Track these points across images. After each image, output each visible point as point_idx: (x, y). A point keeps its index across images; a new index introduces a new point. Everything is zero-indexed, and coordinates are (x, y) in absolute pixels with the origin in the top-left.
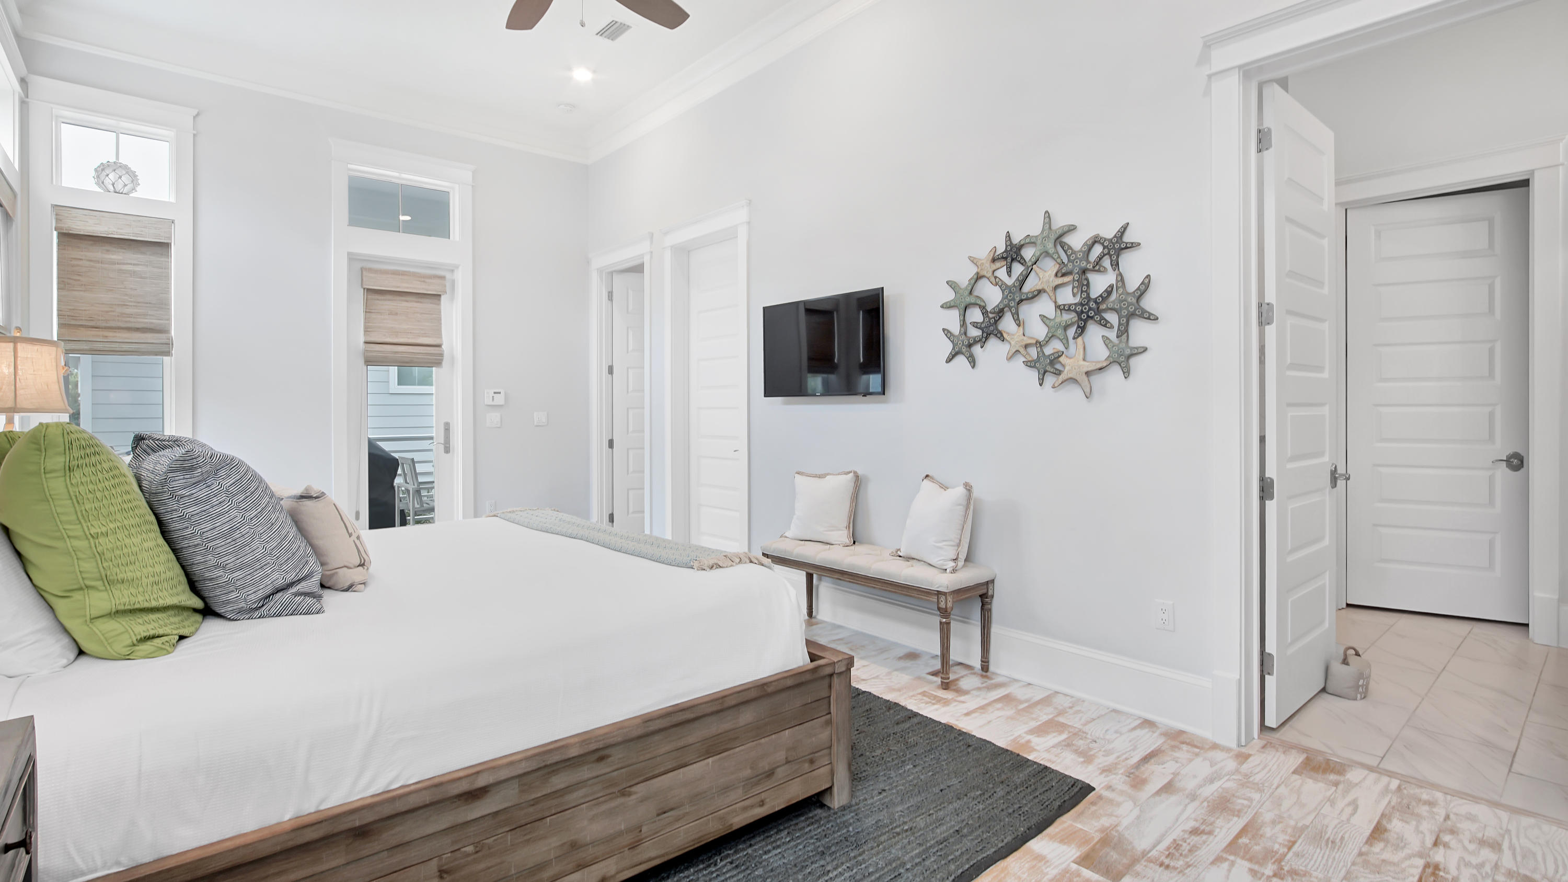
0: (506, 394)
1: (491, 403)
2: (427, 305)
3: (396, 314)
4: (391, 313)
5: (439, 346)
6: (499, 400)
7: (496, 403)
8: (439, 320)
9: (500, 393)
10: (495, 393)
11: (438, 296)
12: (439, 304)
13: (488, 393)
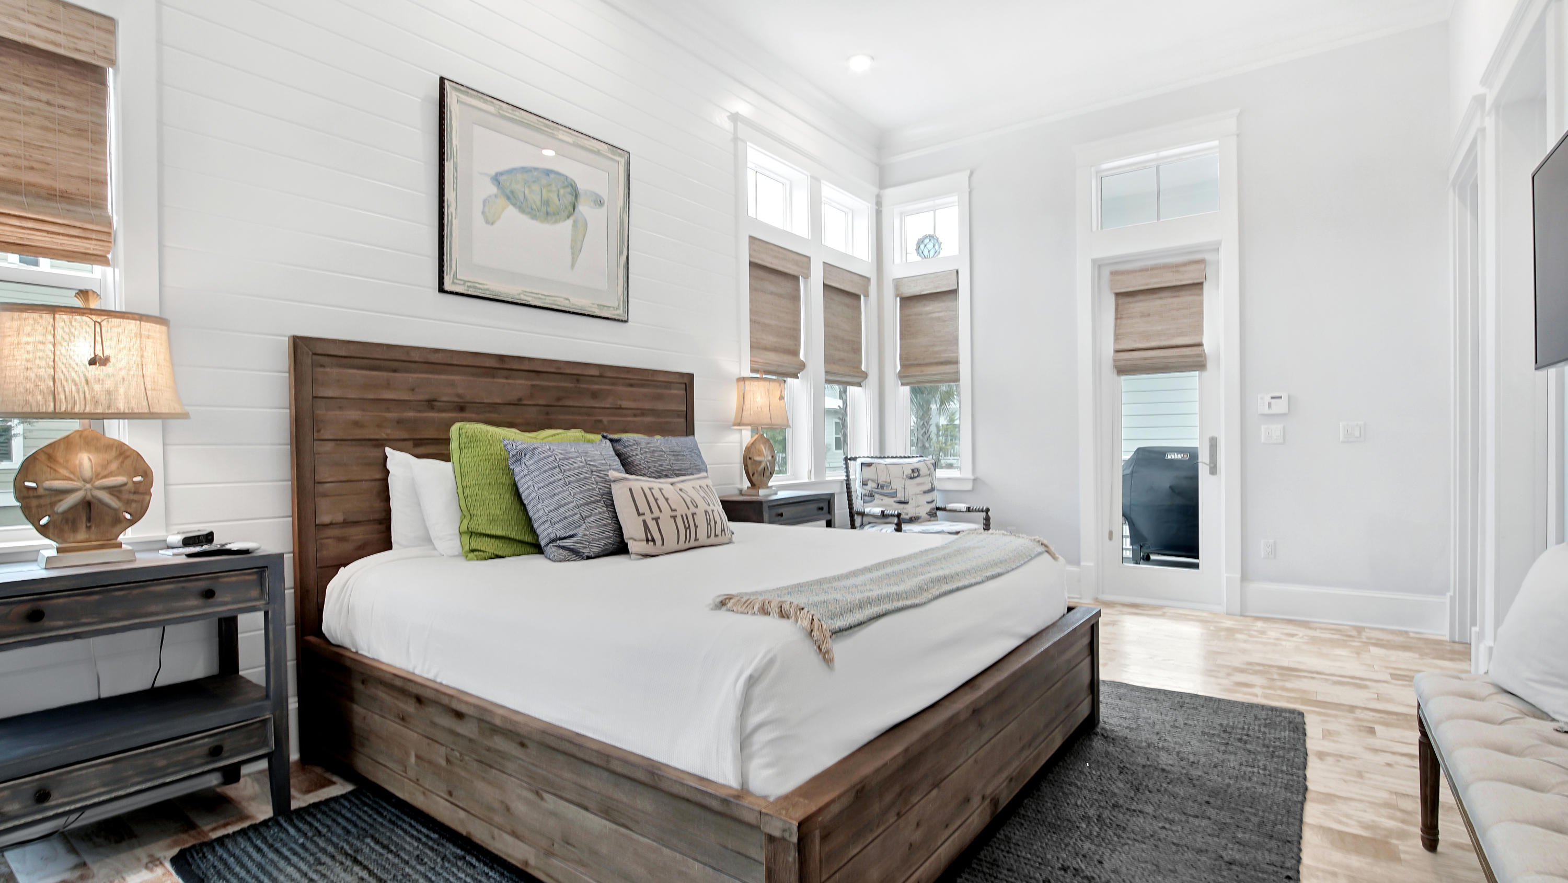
0: (1289, 397)
1: (1267, 411)
2: (1186, 298)
3: (1149, 315)
4: (1143, 315)
5: (1200, 345)
6: (1280, 407)
7: (1274, 410)
8: (1201, 313)
9: (1280, 397)
10: (1272, 398)
11: (1200, 285)
12: (1201, 294)
13: (1262, 398)
